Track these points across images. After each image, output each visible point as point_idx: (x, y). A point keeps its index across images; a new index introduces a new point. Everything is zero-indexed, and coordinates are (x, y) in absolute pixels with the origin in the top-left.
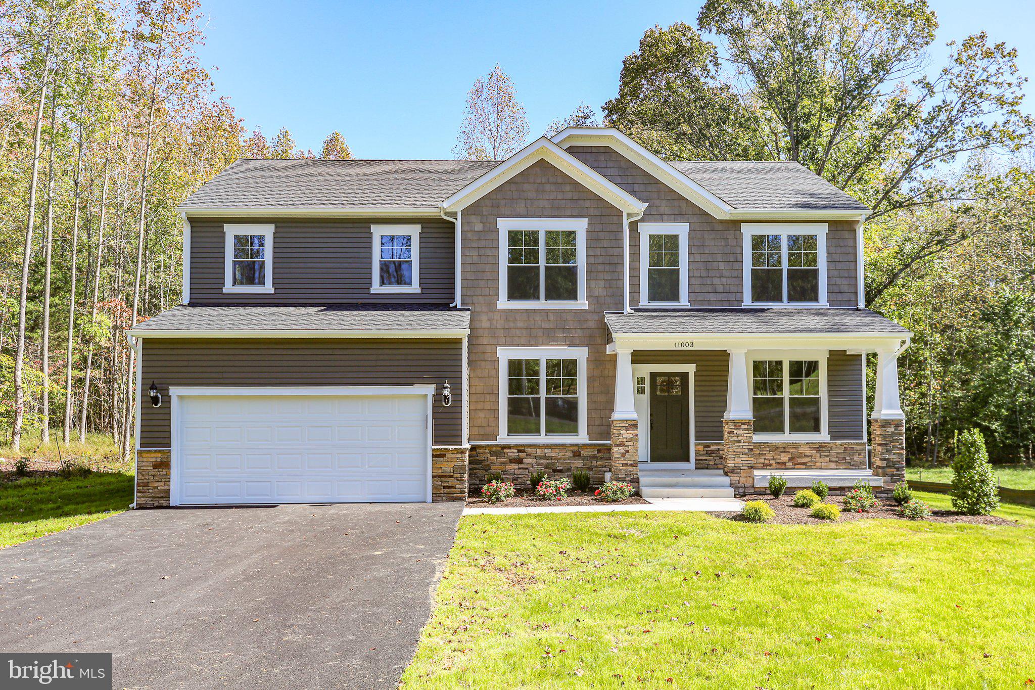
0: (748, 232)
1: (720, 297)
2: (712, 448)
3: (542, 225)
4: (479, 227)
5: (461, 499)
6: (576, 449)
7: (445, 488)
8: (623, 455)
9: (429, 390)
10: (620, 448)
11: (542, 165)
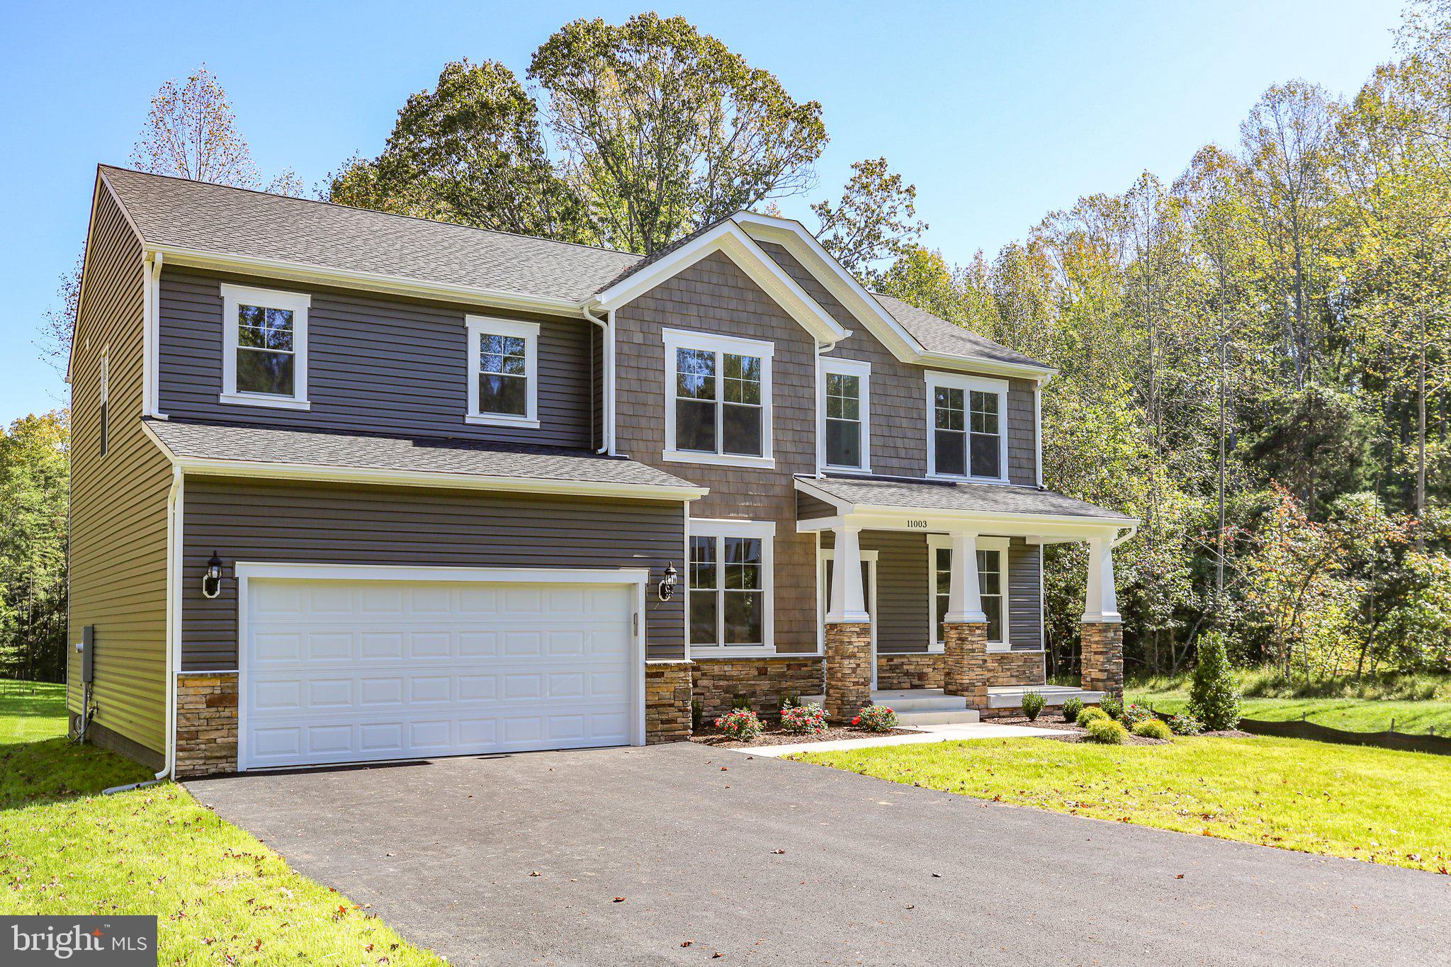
0: (933, 381)
1: (905, 463)
2: (896, 661)
3: (721, 345)
4: (638, 338)
5: (683, 738)
6: (761, 664)
7: (663, 722)
8: (854, 670)
9: (640, 576)
10: (852, 661)
11: (719, 258)
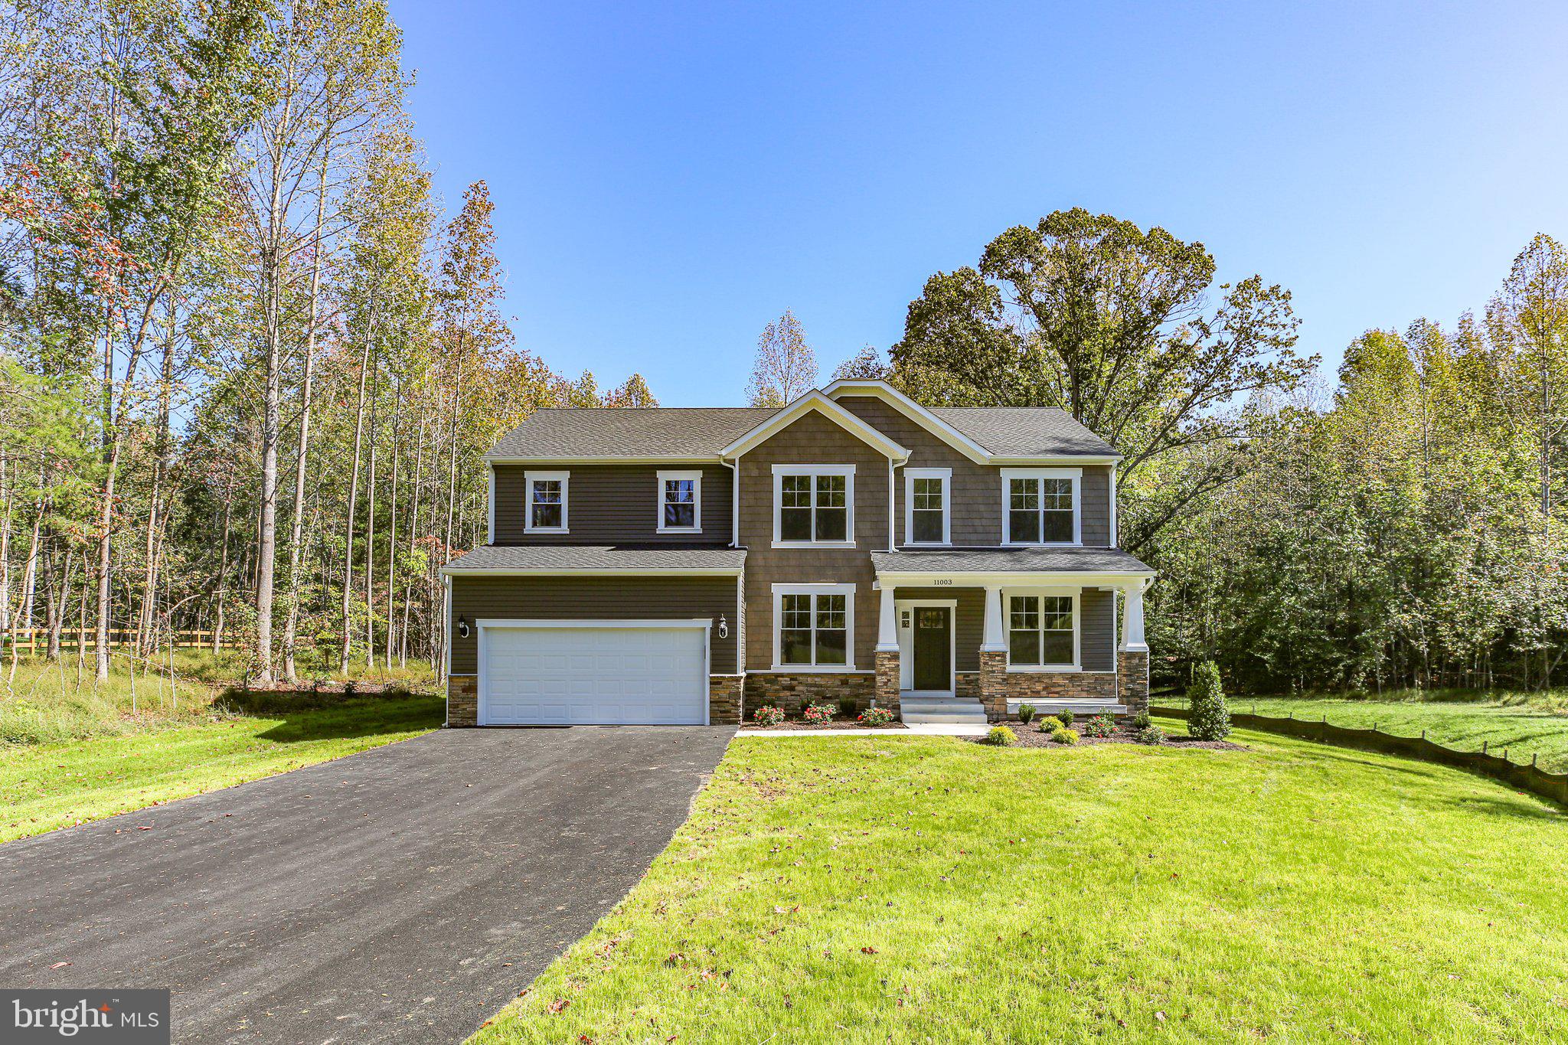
0: (1007, 476)
1: (980, 537)
2: (972, 677)
3: (814, 471)
4: (755, 472)
5: (736, 723)
6: (843, 678)
7: (721, 712)
8: (886, 684)
9: (707, 623)
10: (884, 677)
11: (814, 414)
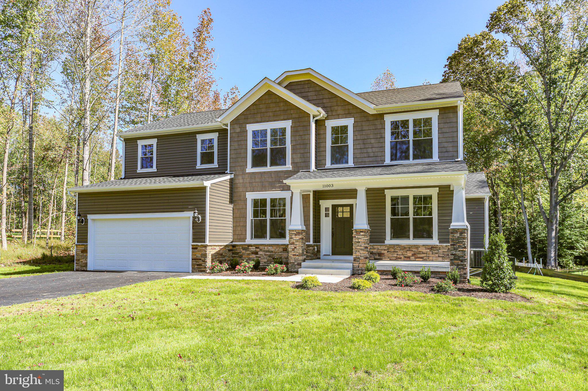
0: (389, 119)
1: (371, 159)
3: (268, 126)
4: (238, 130)
5: (206, 271)
6: (284, 247)
7: (198, 265)
8: (293, 250)
9: (191, 214)
10: (292, 246)
11: (269, 93)
